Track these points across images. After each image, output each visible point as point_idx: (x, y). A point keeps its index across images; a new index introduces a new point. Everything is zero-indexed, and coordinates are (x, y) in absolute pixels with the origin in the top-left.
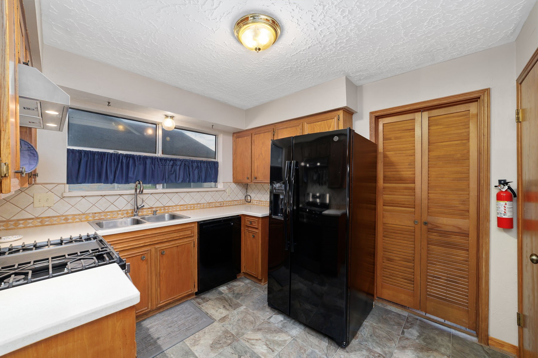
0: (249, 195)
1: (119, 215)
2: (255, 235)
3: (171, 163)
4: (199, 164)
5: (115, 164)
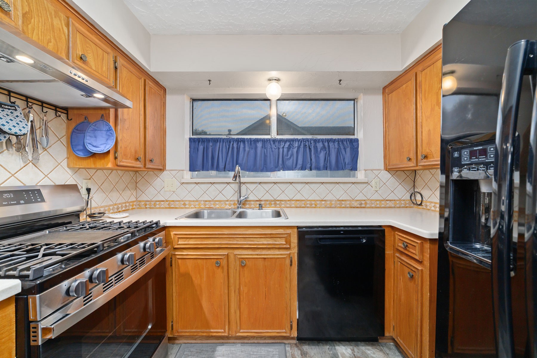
0: (419, 193)
1: (226, 205)
2: (414, 274)
3: (287, 144)
4: (326, 144)
5: (226, 150)
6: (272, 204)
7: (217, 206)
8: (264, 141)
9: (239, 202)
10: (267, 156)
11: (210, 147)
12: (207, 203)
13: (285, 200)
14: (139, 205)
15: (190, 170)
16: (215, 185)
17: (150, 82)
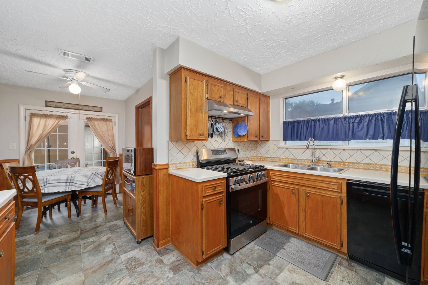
5: (306, 127)
6: (341, 165)
7: (300, 163)
8: (336, 119)
9: (313, 162)
10: (338, 130)
11: (296, 126)
12: (293, 160)
13: (354, 163)
14: (257, 158)
15: (284, 141)
16: (298, 149)
17: (262, 98)
